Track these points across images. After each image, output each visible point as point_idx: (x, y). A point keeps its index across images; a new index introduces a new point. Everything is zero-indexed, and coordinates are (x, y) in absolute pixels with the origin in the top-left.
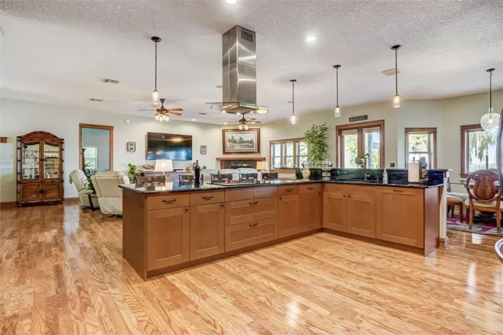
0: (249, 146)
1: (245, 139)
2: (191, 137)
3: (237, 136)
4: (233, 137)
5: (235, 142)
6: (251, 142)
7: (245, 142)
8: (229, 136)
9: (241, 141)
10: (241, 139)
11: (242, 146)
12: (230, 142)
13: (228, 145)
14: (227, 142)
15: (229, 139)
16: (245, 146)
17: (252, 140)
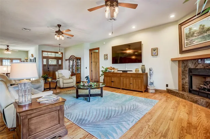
12: (188, 37)
13: (186, 42)
14: (184, 37)
15: (186, 34)
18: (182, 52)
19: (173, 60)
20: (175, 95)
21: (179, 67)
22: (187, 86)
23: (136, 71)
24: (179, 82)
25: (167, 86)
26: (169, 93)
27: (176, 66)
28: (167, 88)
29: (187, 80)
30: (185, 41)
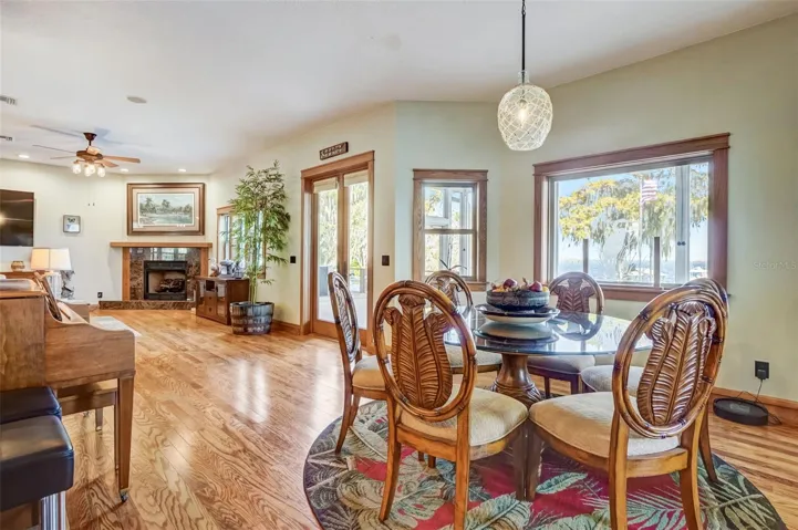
0: (182, 221)
1: (173, 204)
2: (31, 195)
3: (158, 198)
4: (149, 200)
5: (153, 210)
6: (188, 210)
7: (174, 210)
8: (141, 197)
9: (166, 207)
10: (166, 204)
11: (168, 219)
12: (143, 210)
13: (139, 217)
14: (137, 209)
15: (141, 205)
16: (175, 219)
17: (187, 207)
18: (131, 232)
19: (114, 246)
20: (123, 308)
21: (124, 258)
22: (141, 291)
23: (13, 267)
24: (125, 284)
25: (100, 295)
26: (107, 308)
27: (119, 255)
28: (102, 299)
29: (141, 279)
30: (138, 215)
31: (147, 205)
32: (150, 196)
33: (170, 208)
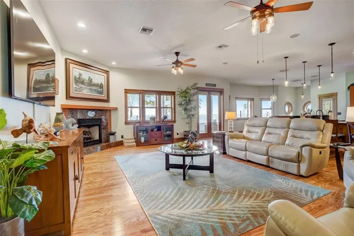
1: (95, 81)
3: (86, 75)
4: (80, 75)
5: (83, 83)
6: (101, 86)
7: (94, 85)
8: (75, 71)
9: (90, 83)
10: (90, 80)
11: (91, 90)
16: (95, 90)
17: (101, 84)
31: (79, 78)
32: (81, 72)
33: (92, 83)
